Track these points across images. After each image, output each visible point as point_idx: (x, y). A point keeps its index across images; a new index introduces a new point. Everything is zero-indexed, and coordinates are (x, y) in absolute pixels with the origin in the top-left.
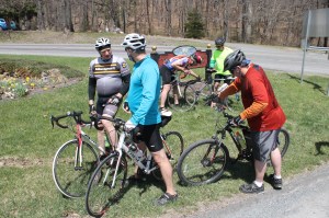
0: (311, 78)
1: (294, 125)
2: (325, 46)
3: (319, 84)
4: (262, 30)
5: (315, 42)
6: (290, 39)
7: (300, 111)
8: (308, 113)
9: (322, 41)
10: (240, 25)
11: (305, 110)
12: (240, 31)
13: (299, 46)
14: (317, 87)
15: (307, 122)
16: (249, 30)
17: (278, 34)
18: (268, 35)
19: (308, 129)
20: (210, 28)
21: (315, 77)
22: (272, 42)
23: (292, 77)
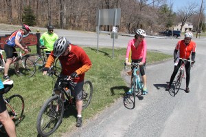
0: (102, 49)
1: (96, 78)
2: (108, 30)
3: (107, 52)
4: (72, 21)
5: (103, 28)
6: (89, 27)
7: (98, 70)
8: (103, 71)
9: (107, 27)
10: (59, 18)
11: (101, 69)
12: (59, 21)
13: (95, 31)
14: (106, 54)
15: (103, 76)
16: (64, 21)
17: (82, 24)
18: (76, 24)
19: (104, 81)
20: (40, 19)
21: (105, 49)
22: (79, 28)
23: (92, 49)
